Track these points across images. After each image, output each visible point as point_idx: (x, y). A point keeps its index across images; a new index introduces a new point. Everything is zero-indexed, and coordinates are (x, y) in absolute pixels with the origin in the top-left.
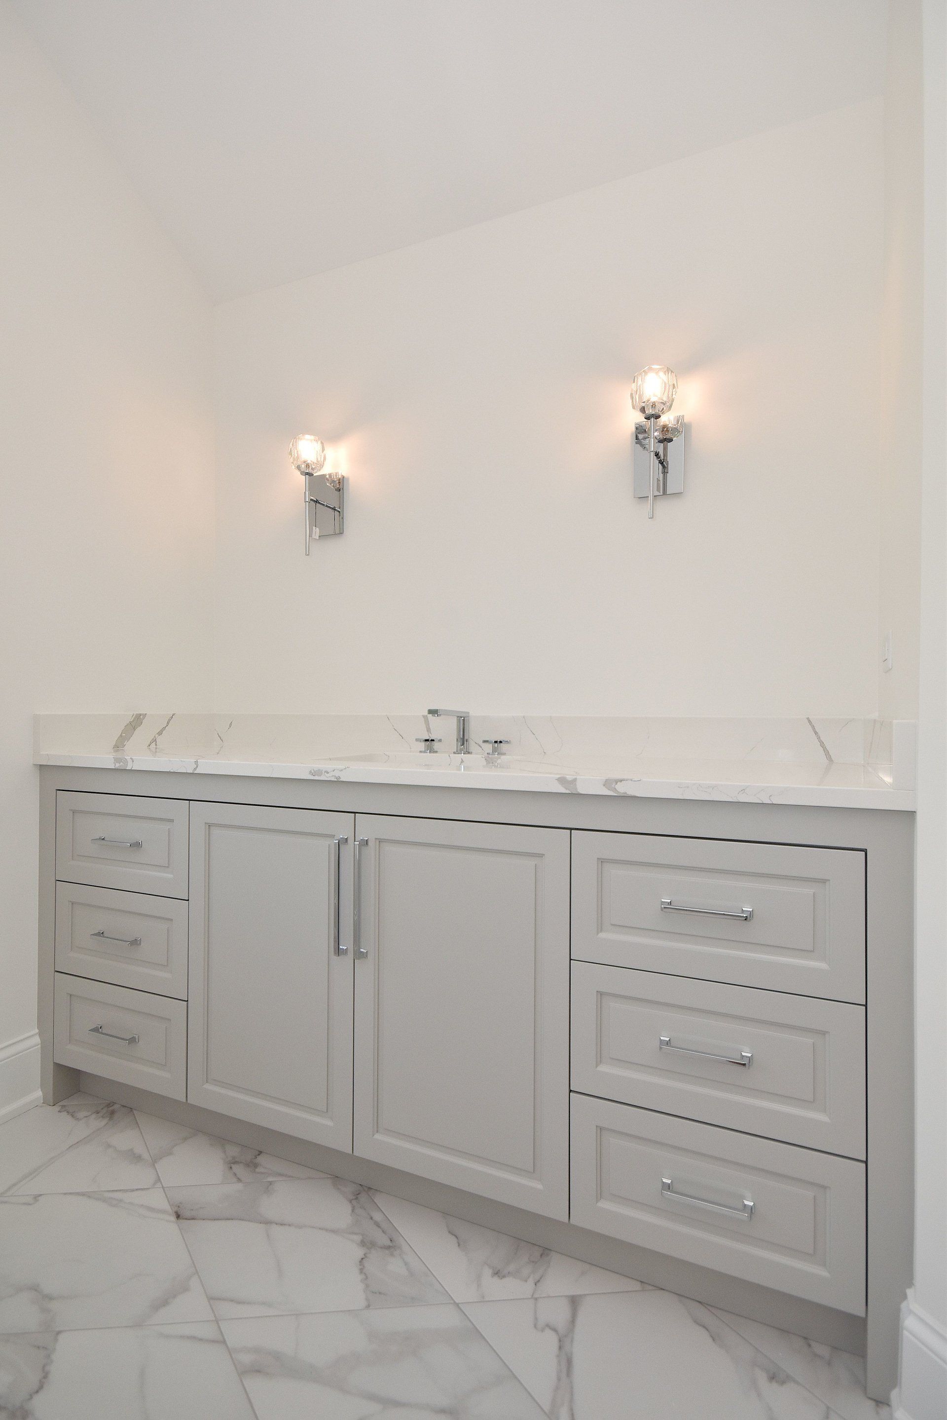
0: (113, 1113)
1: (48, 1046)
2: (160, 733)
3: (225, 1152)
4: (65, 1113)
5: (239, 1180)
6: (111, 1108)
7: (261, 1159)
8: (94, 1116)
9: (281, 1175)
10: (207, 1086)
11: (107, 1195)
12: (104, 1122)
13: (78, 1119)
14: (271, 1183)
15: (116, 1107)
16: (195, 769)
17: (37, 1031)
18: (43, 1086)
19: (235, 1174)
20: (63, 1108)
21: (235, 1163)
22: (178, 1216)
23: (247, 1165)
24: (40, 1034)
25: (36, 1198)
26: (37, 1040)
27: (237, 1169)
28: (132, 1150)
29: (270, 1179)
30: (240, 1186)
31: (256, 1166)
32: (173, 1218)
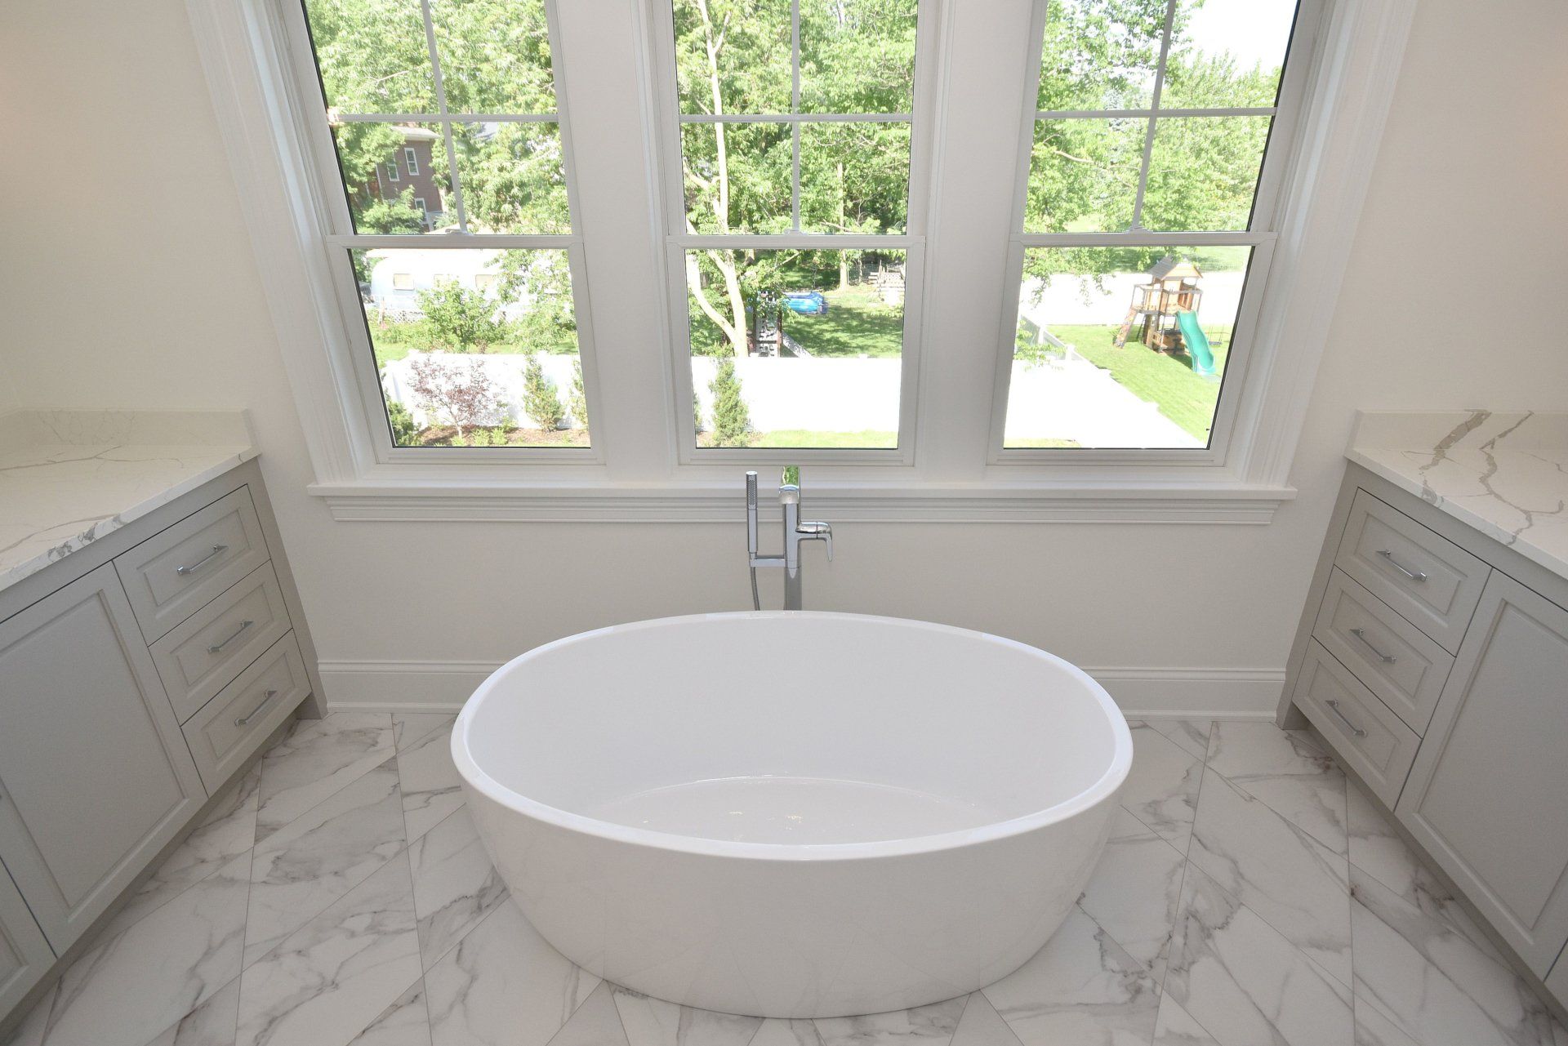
0: (1328, 768)
1: (1290, 687)
2: (1502, 436)
3: (1416, 872)
4: (1290, 744)
5: (1419, 906)
6: (1328, 762)
7: (1448, 903)
8: (1311, 760)
9: (1464, 933)
10: (1417, 816)
11: (1304, 836)
12: (1320, 771)
13: (1298, 754)
14: (1449, 932)
15: (1332, 764)
16: (1510, 543)
17: (1285, 670)
18: (1278, 710)
19: (1418, 899)
20: (1289, 737)
21: (1423, 889)
22: (1353, 894)
23: (1434, 899)
24: (1288, 673)
25: (1252, 798)
26: (1283, 676)
27: (1421, 894)
28: (1333, 811)
29: (1452, 929)
30: (1417, 912)
31: (1442, 906)
32: (1348, 892)
